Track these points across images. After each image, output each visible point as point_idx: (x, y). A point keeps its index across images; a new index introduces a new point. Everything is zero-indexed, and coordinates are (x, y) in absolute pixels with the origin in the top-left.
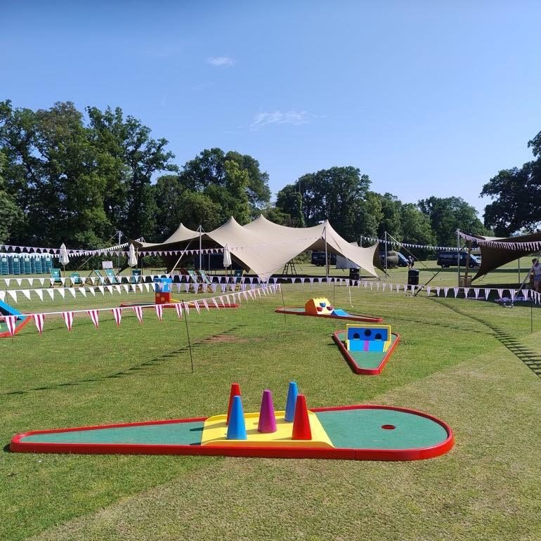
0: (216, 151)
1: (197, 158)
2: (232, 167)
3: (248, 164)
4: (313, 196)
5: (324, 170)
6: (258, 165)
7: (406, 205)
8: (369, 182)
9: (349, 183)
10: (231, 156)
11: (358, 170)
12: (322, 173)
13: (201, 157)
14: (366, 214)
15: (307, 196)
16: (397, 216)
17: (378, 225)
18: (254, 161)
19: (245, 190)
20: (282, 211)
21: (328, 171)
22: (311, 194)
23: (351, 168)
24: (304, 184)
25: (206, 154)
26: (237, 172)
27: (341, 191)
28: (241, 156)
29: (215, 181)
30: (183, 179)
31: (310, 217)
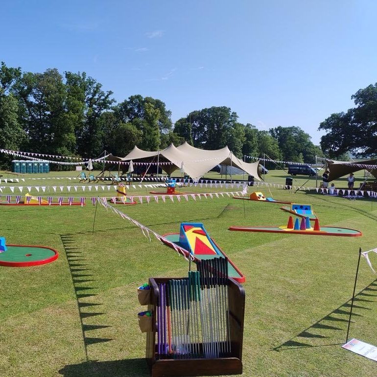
0: (138, 97)
1: (125, 101)
2: (150, 107)
3: (159, 105)
4: (199, 125)
5: (206, 109)
6: (165, 105)
7: (260, 132)
8: (237, 117)
9: (223, 117)
10: (148, 100)
11: (230, 109)
12: (204, 110)
13: (128, 100)
14: (235, 138)
15: (194, 125)
16: (255, 139)
17: (242, 145)
18: (162, 103)
19: (157, 122)
20: (178, 135)
21: (209, 109)
22: (197, 124)
23: (225, 108)
24: (192, 117)
25: (132, 98)
26: (152, 110)
27: (217, 122)
28: (153, 100)
29: (136, 115)
30: (116, 114)
31: (196, 139)
